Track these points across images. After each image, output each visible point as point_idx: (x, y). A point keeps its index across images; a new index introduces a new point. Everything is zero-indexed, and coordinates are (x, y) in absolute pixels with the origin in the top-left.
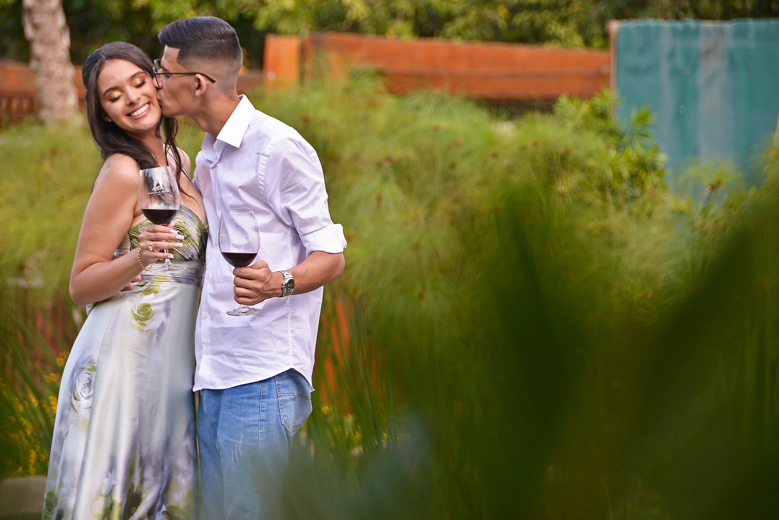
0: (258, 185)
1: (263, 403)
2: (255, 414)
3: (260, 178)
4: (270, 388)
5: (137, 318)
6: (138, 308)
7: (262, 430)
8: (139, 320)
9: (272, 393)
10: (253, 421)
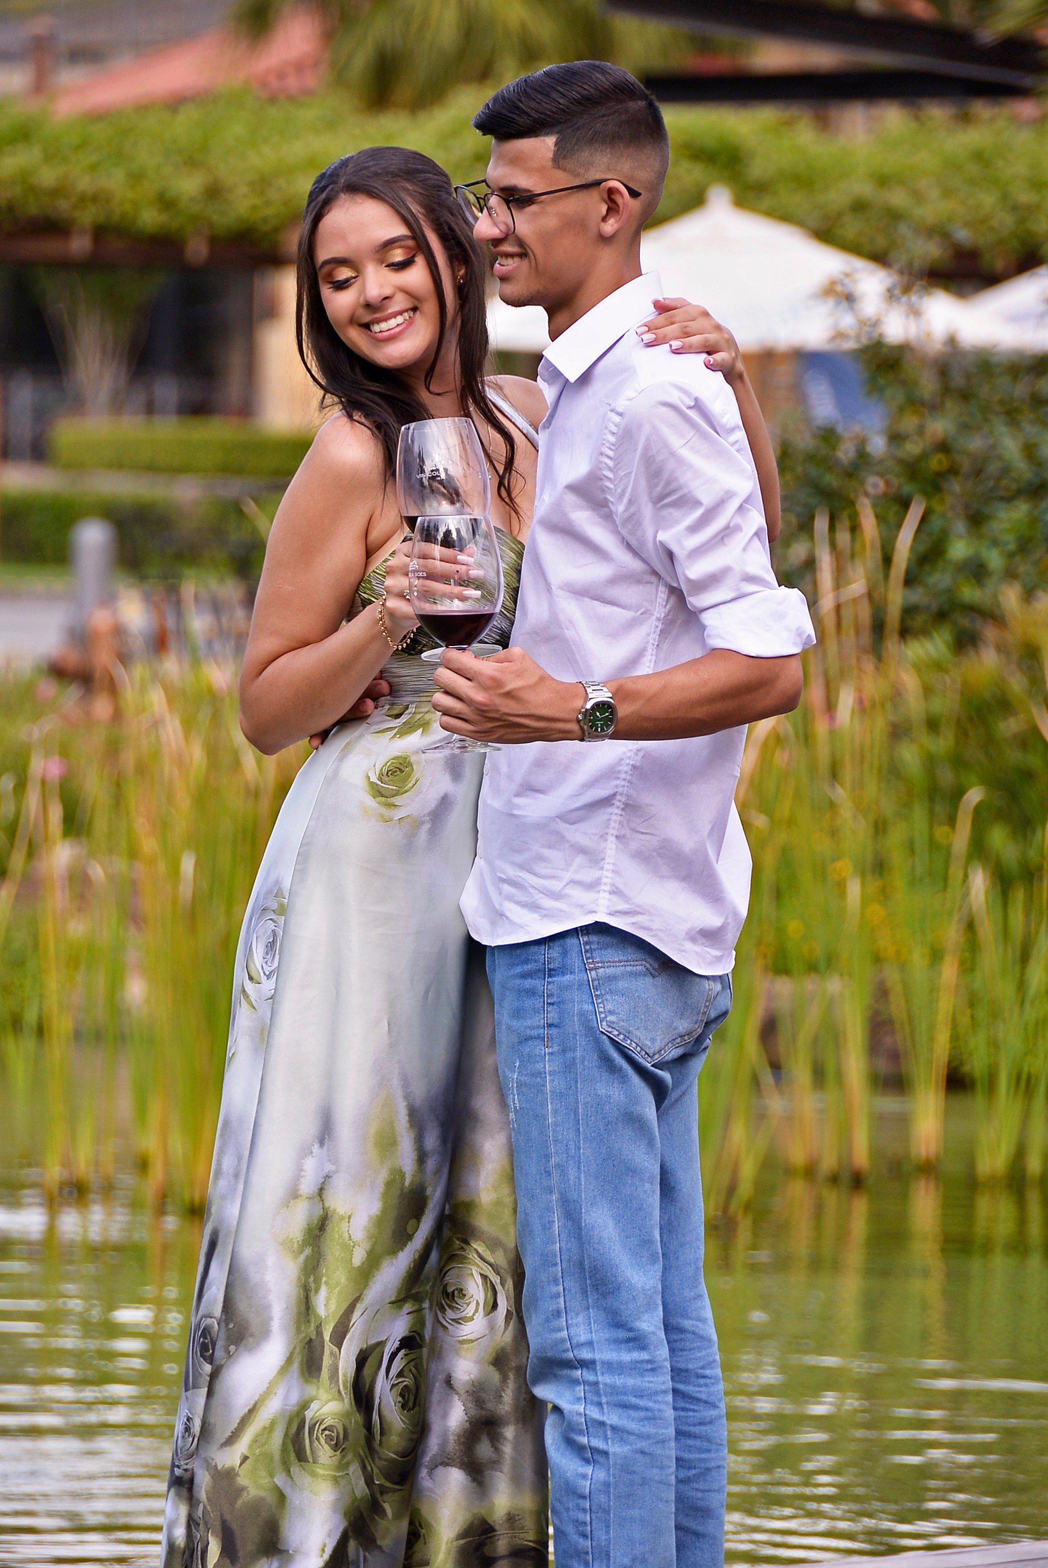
0: (602, 479)
1: (550, 987)
2: (536, 1011)
3: (605, 464)
4: (565, 953)
5: (377, 792)
6: (382, 769)
7: (552, 1047)
8: (382, 796)
9: (569, 962)
10: (533, 1028)
